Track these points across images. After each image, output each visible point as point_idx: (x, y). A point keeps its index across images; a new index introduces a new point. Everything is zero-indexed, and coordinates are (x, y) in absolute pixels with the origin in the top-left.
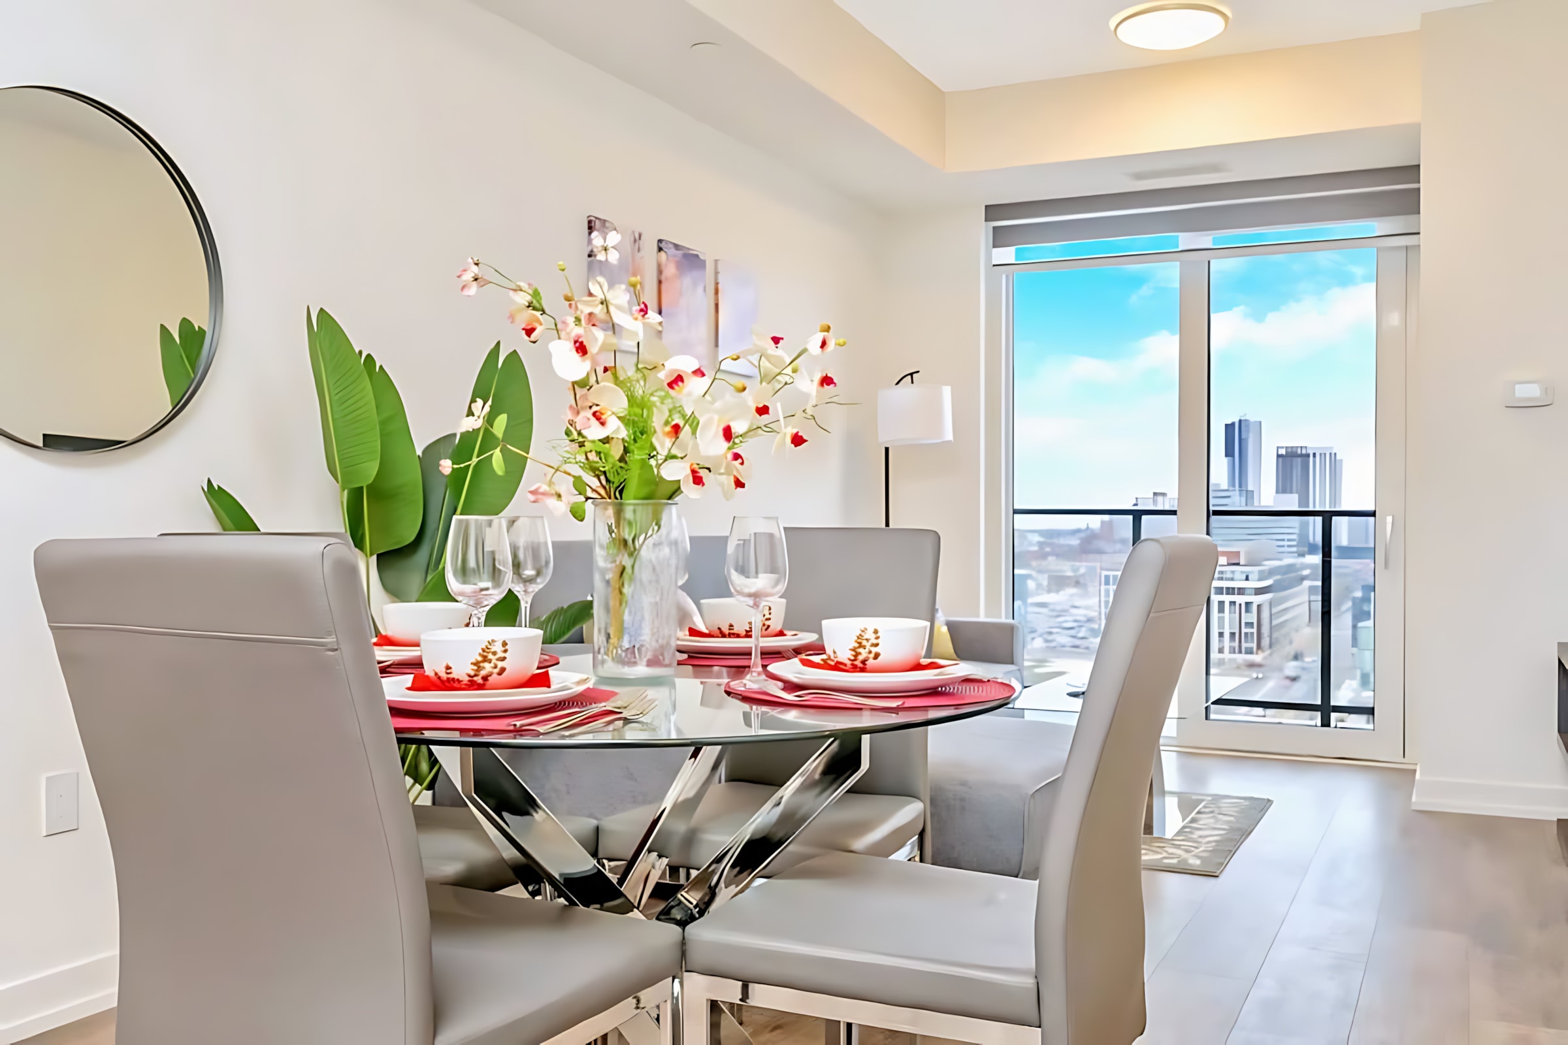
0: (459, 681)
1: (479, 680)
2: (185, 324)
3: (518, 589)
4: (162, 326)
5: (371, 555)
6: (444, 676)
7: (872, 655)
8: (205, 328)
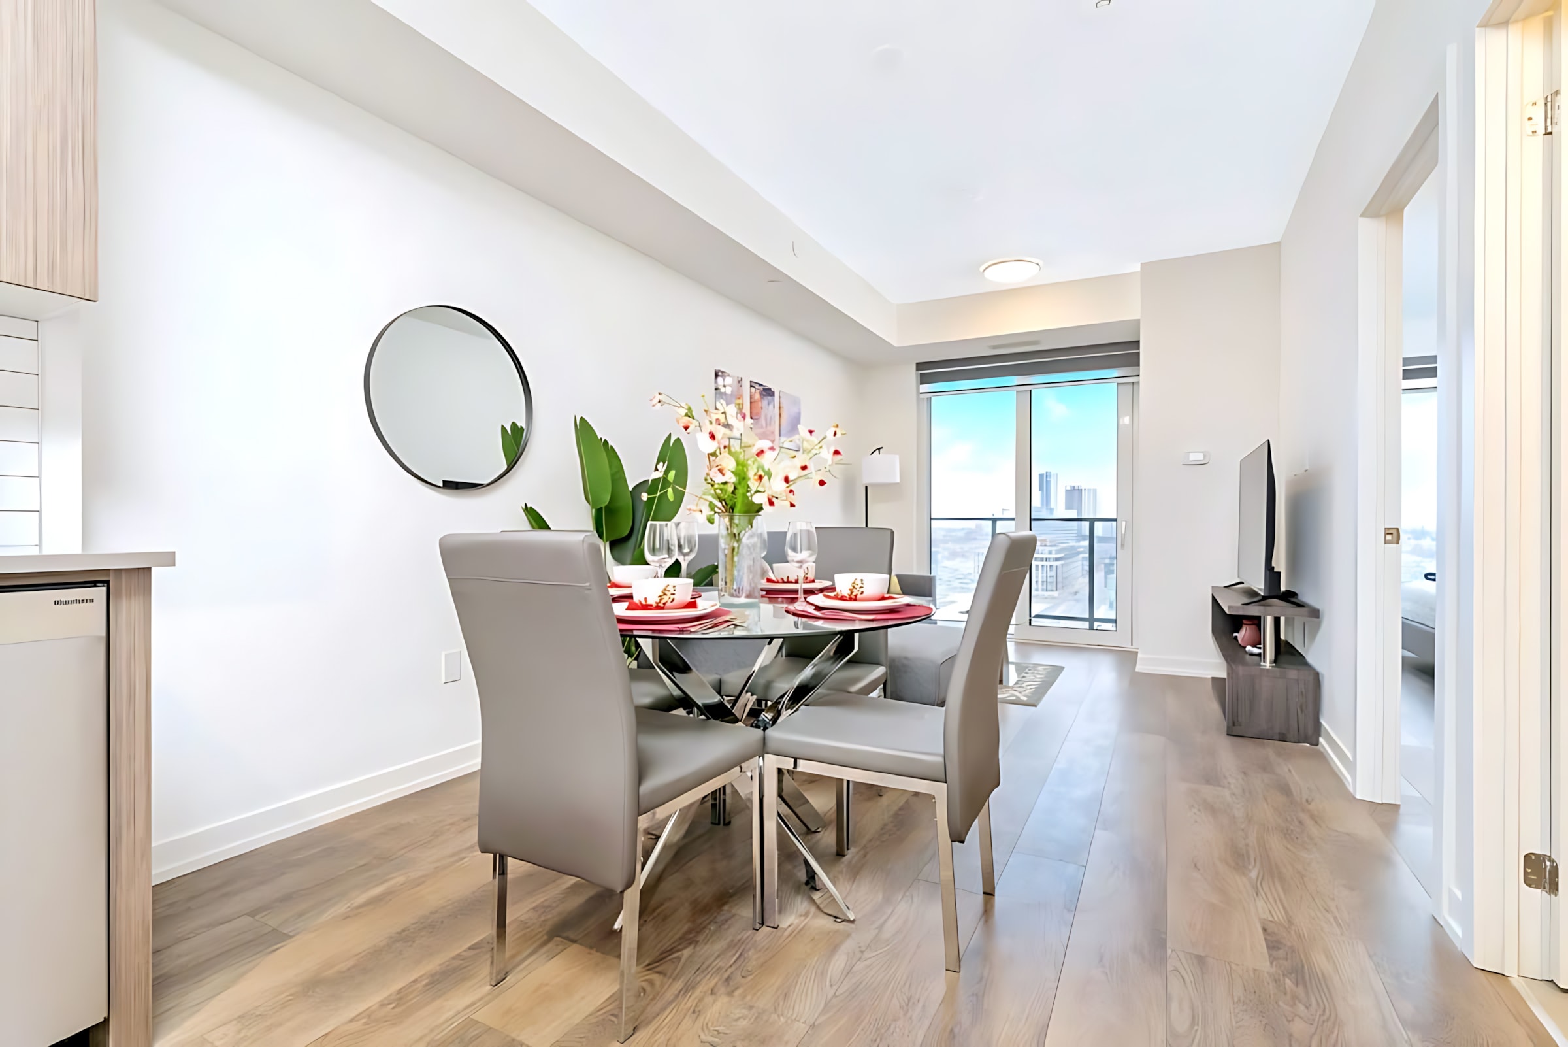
0: (651, 605)
1: (661, 605)
2: (514, 425)
3: (681, 559)
4: (502, 426)
5: (607, 541)
6: (644, 603)
7: (860, 592)
8: (524, 427)
